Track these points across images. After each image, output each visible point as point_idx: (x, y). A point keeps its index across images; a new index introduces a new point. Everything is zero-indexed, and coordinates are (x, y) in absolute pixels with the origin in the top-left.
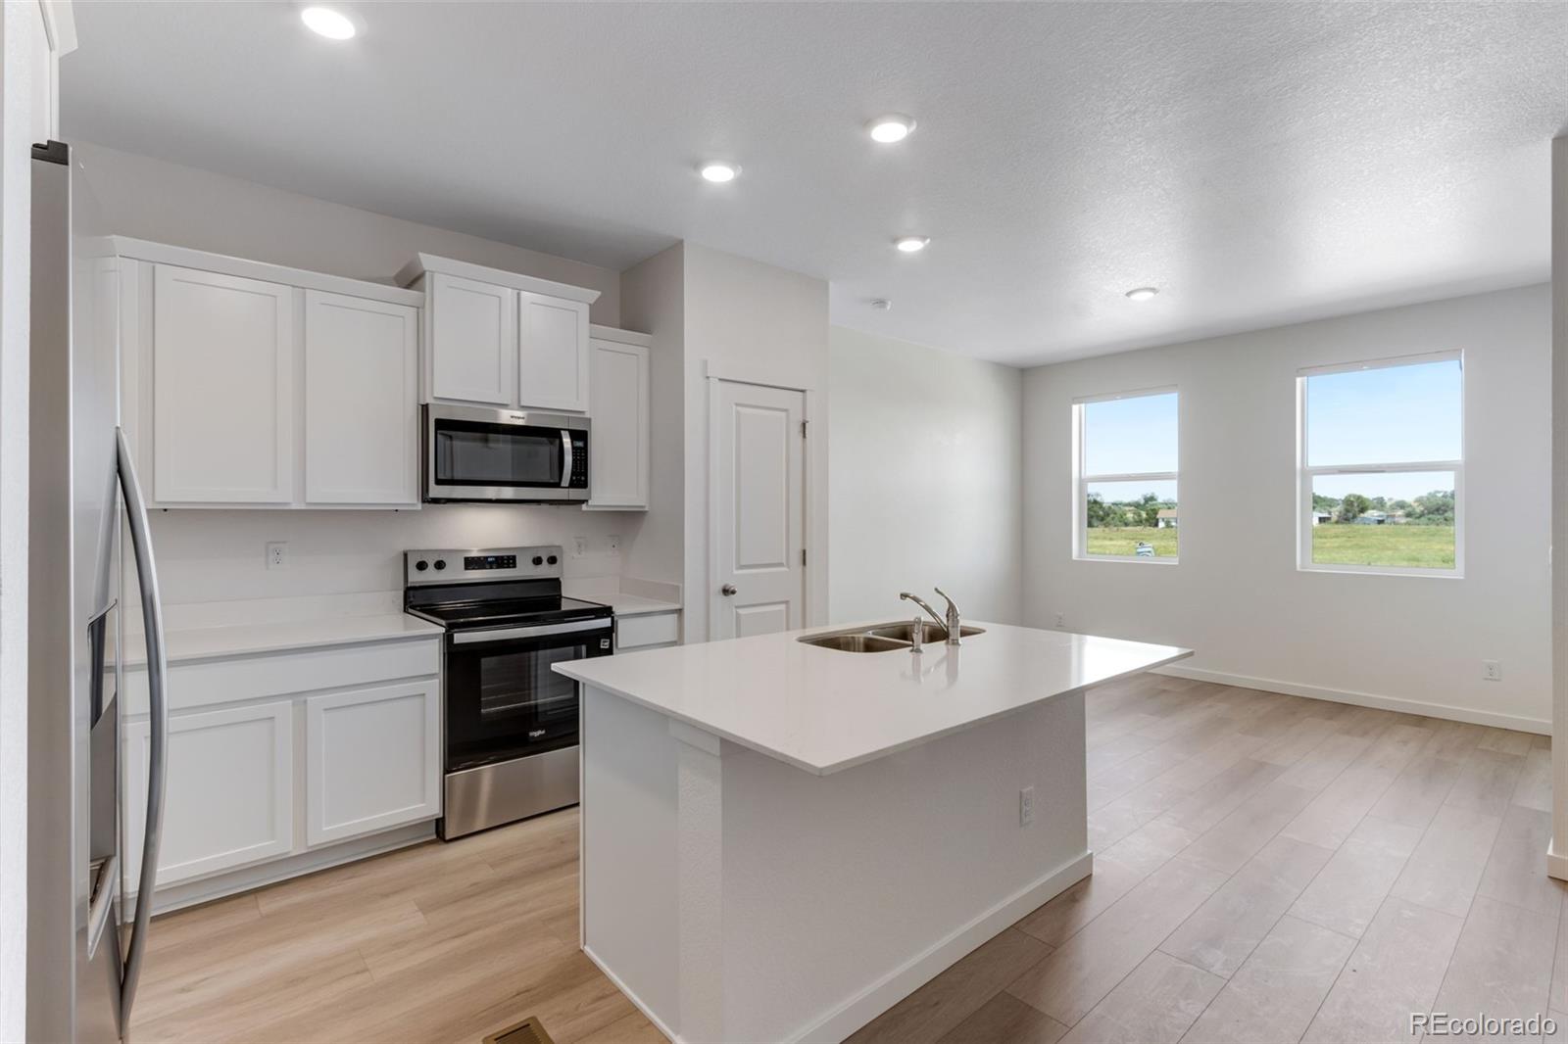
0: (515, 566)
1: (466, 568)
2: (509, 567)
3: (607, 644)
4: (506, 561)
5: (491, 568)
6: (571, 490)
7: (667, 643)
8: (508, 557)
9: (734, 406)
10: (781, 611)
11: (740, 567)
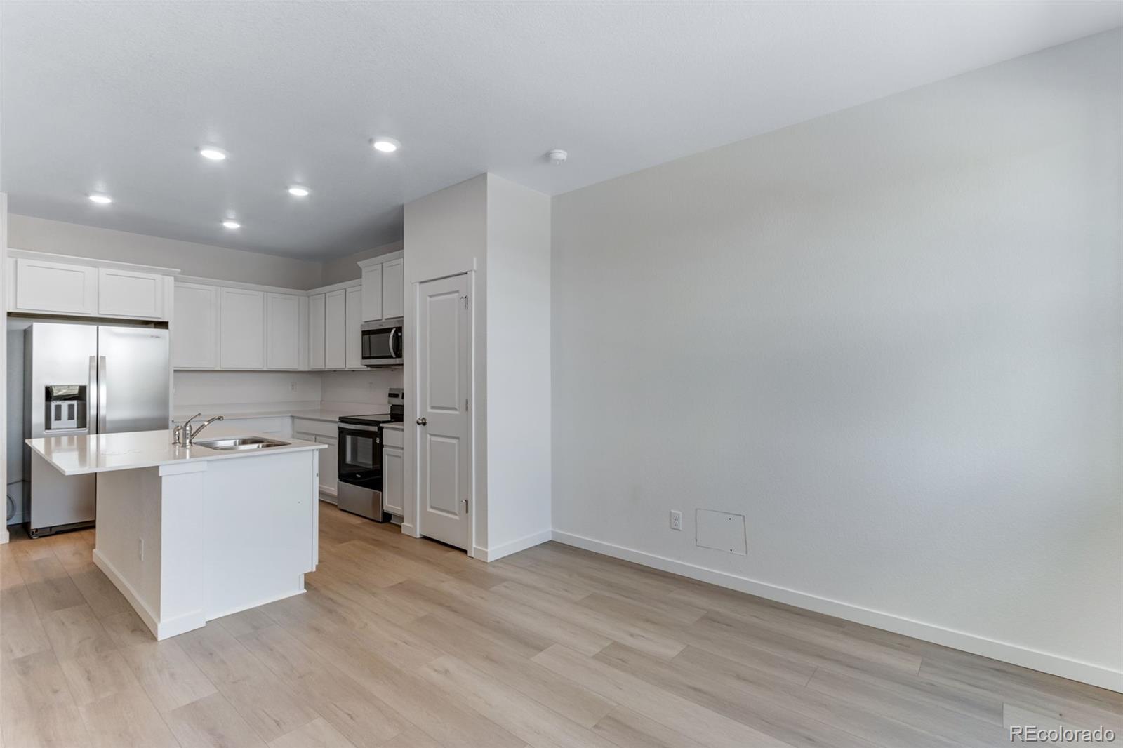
6: (397, 359)
9: (428, 298)
10: (454, 444)
11: (433, 408)
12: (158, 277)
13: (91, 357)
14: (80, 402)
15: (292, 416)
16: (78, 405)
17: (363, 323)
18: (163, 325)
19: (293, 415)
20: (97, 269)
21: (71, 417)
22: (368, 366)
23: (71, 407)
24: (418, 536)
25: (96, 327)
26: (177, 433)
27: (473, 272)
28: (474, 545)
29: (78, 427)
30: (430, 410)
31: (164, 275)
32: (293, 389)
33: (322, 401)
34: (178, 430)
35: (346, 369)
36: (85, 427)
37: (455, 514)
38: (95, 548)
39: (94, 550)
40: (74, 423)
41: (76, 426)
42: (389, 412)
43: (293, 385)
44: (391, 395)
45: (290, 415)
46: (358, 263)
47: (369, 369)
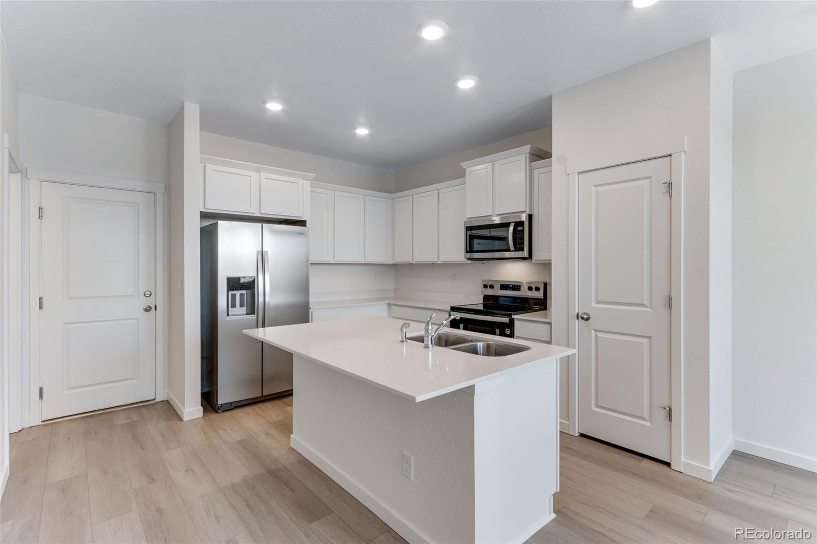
0: (520, 290)
1: (501, 289)
2: (517, 290)
3: (509, 332)
4: (517, 287)
5: (510, 290)
6: (516, 252)
7: (544, 341)
8: (517, 285)
9: (594, 188)
10: (643, 343)
11: (599, 302)
12: (300, 181)
13: (258, 251)
14: (249, 291)
15: (388, 304)
16: (246, 293)
17: (467, 220)
18: (302, 223)
19: (390, 302)
20: (258, 174)
21: (242, 305)
22: (469, 259)
23: (242, 295)
24: (577, 434)
25: (261, 224)
26: (404, 330)
27: (683, 153)
28: (683, 459)
29: (247, 314)
30: (594, 305)
31: (304, 179)
32: (375, 279)
33: (395, 289)
34: (406, 328)
35: (439, 262)
36: (254, 314)
37: (643, 419)
38: (292, 434)
39: (291, 435)
40: (244, 310)
41: (245, 313)
42: (482, 302)
43: (376, 276)
44: (485, 286)
45: (387, 302)
46: (461, 164)
47: (469, 262)
